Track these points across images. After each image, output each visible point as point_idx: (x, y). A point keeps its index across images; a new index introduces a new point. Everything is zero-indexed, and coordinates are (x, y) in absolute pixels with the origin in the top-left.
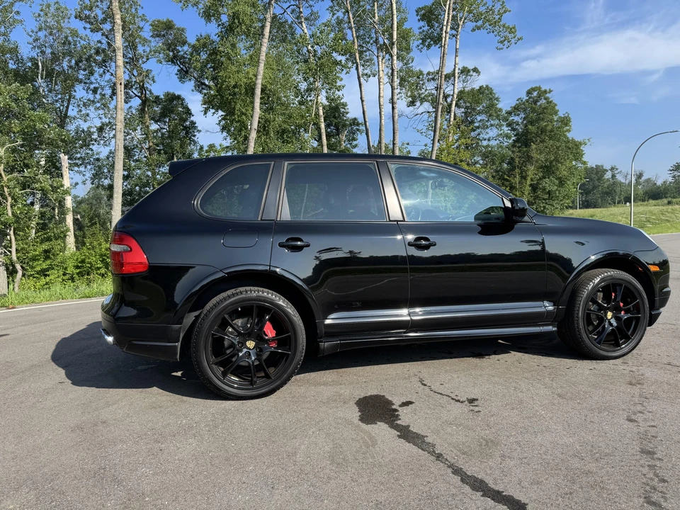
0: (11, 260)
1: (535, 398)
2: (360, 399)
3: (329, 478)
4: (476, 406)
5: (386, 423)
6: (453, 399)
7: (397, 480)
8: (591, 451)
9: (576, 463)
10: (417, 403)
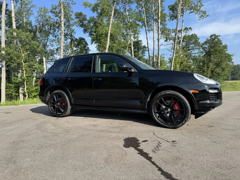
0: (25, 92)
1: (202, 142)
2: (126, 138)
3: (101, 168)
4: (175, 144)
5: (134, 148)
6: (166, 141)
7: (131, 171)
8: (225, 165)
9: (217, 170)
10: (149, 141)
